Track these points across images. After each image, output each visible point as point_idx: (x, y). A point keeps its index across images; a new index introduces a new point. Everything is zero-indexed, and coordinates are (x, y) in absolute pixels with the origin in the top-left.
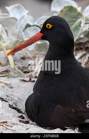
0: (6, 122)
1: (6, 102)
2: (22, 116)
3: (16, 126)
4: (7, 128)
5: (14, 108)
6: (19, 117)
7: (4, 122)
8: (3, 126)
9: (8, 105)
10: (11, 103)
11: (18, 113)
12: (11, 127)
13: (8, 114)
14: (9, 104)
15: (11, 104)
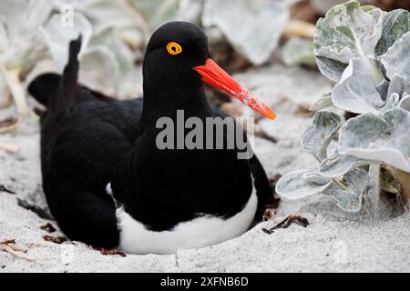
0: (13, 242)
1: (10, 195)
2: (49, 225)
3: (36, 249)
4: (15, 256)
5: (29, 208)
6: (43, 228)
7: (7, 242)
8: (5, 250)
9: (16, 202)
10: (22, 196)
11: (41, 220)
12: (25, 252)
13: (16, 223)
14: (19, 200)
15: (22, 198)
